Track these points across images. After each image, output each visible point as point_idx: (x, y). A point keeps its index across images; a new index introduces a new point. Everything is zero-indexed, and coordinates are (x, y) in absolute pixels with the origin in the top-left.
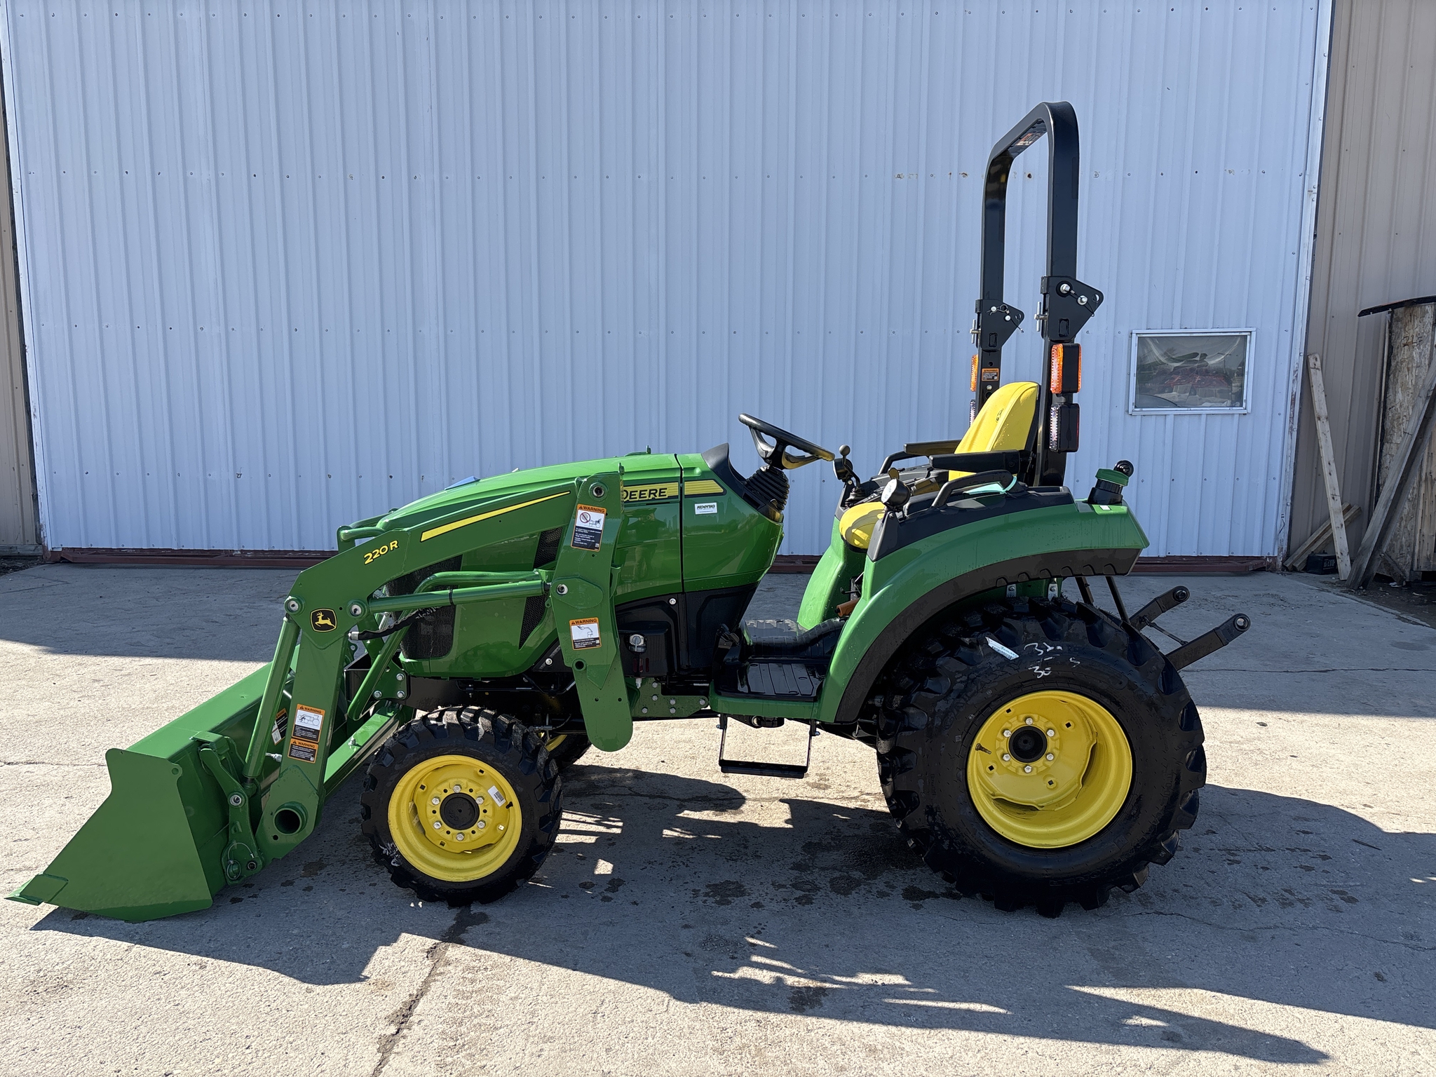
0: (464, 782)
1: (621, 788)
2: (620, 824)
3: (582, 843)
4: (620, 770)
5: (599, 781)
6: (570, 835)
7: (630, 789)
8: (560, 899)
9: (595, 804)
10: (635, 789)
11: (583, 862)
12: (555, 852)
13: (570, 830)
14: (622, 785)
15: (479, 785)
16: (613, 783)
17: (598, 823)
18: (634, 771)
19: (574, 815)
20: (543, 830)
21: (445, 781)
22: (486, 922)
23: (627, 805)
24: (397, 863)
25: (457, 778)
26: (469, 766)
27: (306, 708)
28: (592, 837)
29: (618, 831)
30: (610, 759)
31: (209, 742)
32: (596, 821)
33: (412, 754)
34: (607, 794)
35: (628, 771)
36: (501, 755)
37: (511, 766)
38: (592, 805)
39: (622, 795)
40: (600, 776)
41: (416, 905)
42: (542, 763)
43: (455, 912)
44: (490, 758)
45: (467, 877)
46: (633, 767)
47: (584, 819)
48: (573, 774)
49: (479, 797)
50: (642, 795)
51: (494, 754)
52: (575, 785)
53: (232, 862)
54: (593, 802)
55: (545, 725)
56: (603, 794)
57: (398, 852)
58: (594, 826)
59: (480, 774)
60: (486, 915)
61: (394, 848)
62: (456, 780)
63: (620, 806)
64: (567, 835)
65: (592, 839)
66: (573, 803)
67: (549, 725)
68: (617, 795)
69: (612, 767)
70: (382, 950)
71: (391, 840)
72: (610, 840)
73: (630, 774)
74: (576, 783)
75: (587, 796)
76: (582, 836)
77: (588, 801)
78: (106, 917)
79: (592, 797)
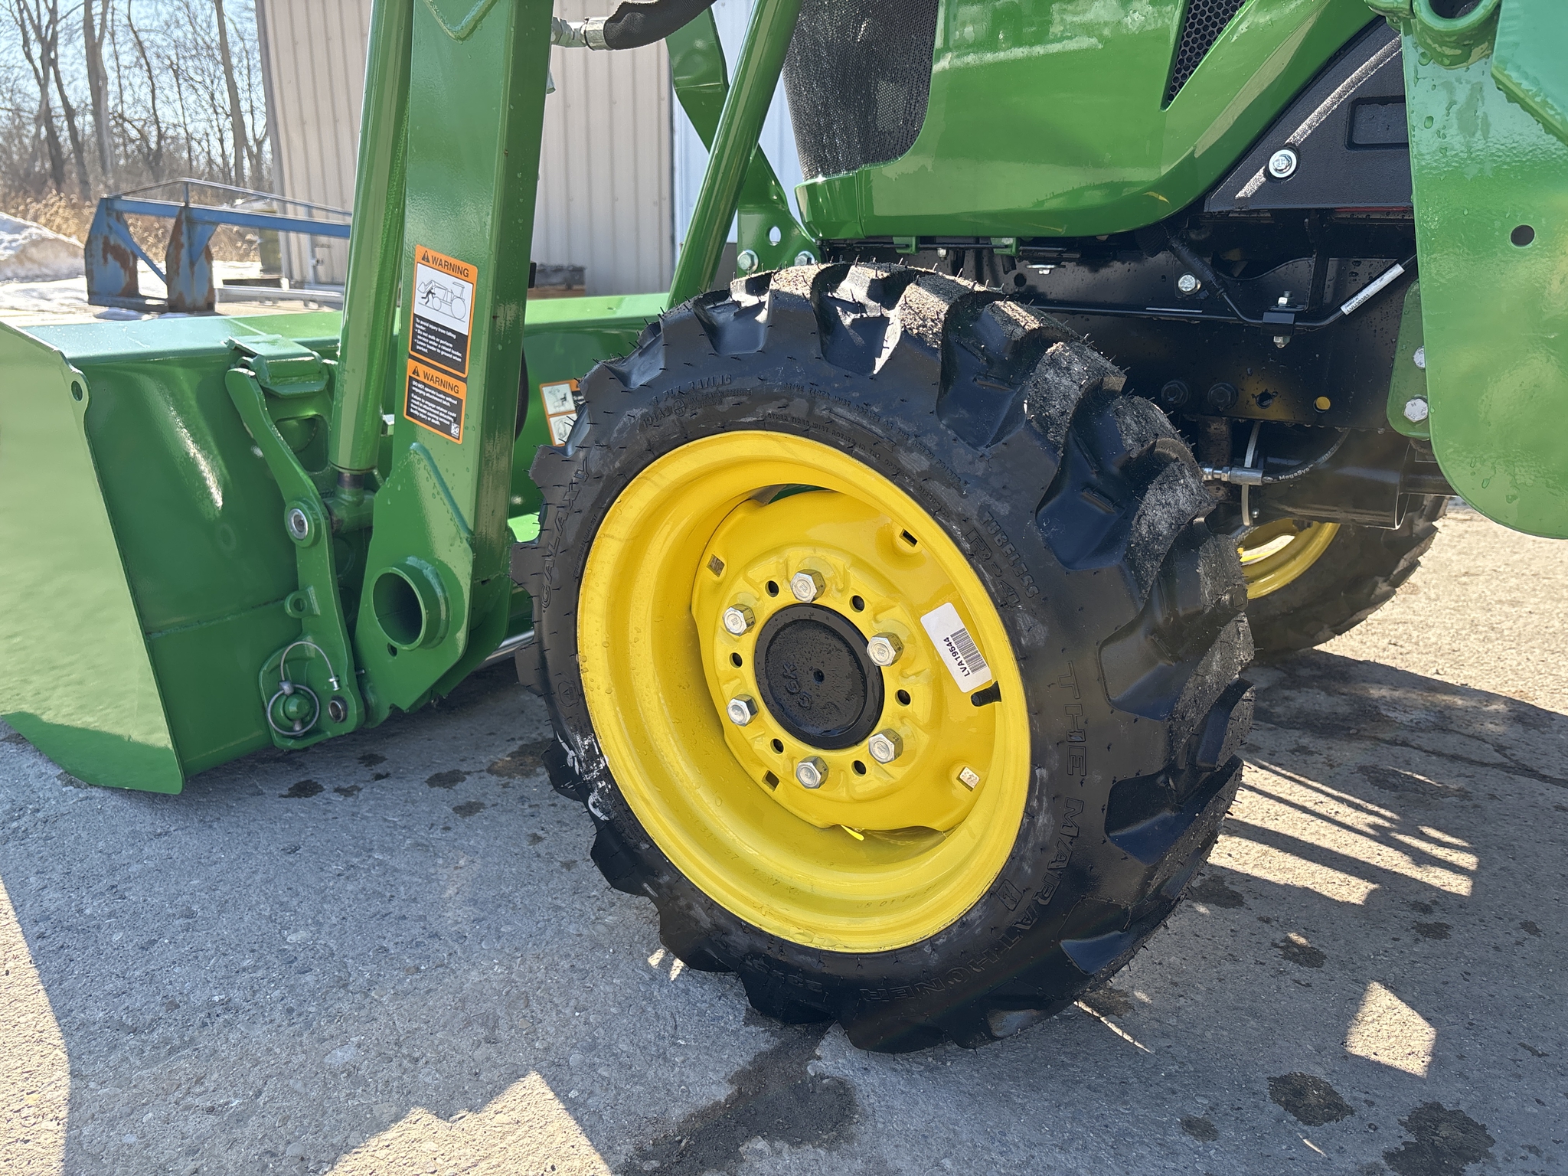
0: (834, 564)
1: (1467, 741)
2: (1468, 861)
3: (1308, 894)
4: (1463, 691)
5: (1394, 704)
6: (1273, 851)
7: (1500, 749)
8: (1175, 1136)
9: (1375, 768)
10: (1519, 754)
11: (1304, 973)
12: (1205, 899)
13: (1277, 834)
14: (1470, 731)
15: (890, 588)
16: (1443, 722)
17: (1382, 836)
18: (1508, 701)
19: (1297, 788)
20: (1121, 842)
21: (776, 550)
22: (831, 1145)
23: (1493, 797)
24: (605, 812)
25: (815, 544)
26: (865, 509)
27: (435, 260)
28: (1354, 880)
29: (1460, 886)
30: (1431, 657)
31: (251, 355)
32: (1374, 826)
33: (638, 412)
34: (1419, 748)
35: (1490, 697)
36: (962, 454)
37: (1003, 509)
38: (1362, 769)
39: (1472, 762)
40: (1397, 694)
41: (665, 965)
42: (1163, 528)
43: (760, 1039)
44: (916, 462)
45: (815, 930)
46: (1506, 691)
47: (1330, 807)
48: (1319, 673)
49: (878, 635)
50: (1544, 778)
51: (931, 441)
52: (1316, 700)
53: (286, 688)
54: (1368, 760)
55: (1241, 465)
56: (1405, 744)
57: (606, 774)
58: (1365, 842)
59: (904, 545)
60: (851, 1102)
61: (593, 755)
62: (807, 552)
63: (1464, 794)
64: (1265, 848)
65: (1354, 891)
66: (1303, 750)
67: (1255, 466)
68: (1454, 758)
69: (1436, 677)
70: (420, 1123)
71: (586, 726)
72: (1426, 909)
73: (1499, 707)
74: (1322, 697)
75: (1350, 737)
76: (1314, 867)
77: (1350, 754)
78: (39, 751)
79: (1368, 744)
